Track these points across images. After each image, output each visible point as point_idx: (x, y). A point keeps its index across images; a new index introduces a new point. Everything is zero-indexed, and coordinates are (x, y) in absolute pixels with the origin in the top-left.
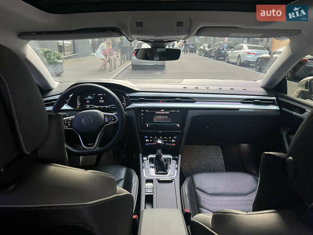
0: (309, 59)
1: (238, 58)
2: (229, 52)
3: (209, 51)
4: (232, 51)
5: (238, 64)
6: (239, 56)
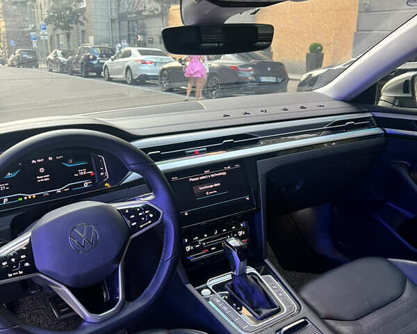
0: (241, 66)
1: (127, 71)
2: (108, 62)
3: (68, 62)
4: (112, 60)
5: (129, 82)
6: (128, 68)
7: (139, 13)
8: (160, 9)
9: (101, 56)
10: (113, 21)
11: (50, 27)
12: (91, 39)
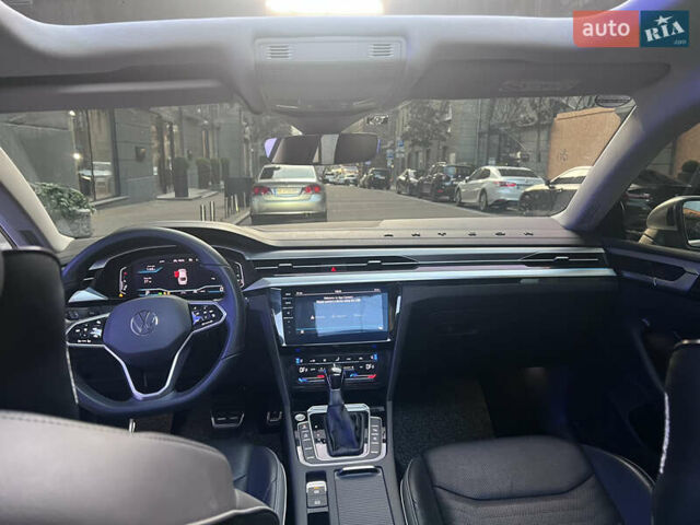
1: (481, 195)
2: (461, 184)
3: (418, 183)
4: (466, 181)
5: (482, 208)
6: (484, 191)
7: (513, 124)
8: (536, 119)
9: (456, 176)
10: (481, 135)
11: (408, 143)
12: (453, 156)
